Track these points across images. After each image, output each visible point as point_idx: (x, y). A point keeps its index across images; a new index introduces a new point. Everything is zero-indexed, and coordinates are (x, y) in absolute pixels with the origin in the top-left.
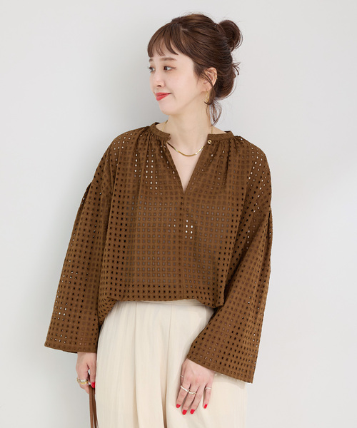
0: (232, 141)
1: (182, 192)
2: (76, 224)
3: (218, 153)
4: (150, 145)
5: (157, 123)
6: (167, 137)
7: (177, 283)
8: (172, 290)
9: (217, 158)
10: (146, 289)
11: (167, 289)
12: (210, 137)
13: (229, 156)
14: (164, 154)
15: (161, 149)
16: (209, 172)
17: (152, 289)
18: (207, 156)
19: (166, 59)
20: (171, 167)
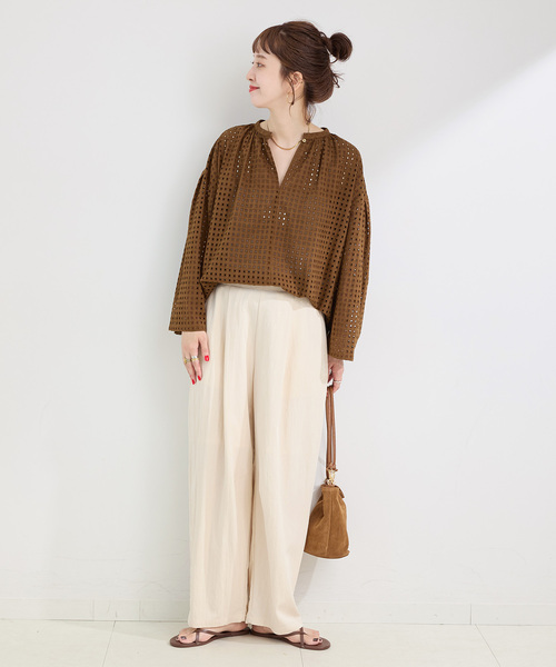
0: (326, 139)
1: (277, 187)
2: (192, 214)
3: (312, 151)
4: (253, 142)
5: (262, 121)
6: (269, 135)
7: (266, 270)
8: (261, 275)
9: (311, 156)
10: (237, 273)
11: (256, 275)
12: (305, 135)
13: (322, 154)
14: (265, 152)
15: (263, 147)
16: (303, 169)
17: (242, 274)
18: (301, 154)
19: (259, 56)
20: (270, 163)
